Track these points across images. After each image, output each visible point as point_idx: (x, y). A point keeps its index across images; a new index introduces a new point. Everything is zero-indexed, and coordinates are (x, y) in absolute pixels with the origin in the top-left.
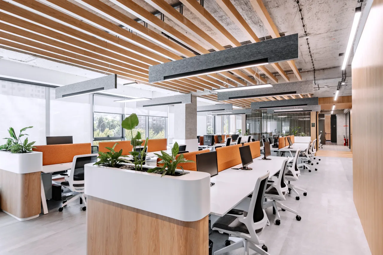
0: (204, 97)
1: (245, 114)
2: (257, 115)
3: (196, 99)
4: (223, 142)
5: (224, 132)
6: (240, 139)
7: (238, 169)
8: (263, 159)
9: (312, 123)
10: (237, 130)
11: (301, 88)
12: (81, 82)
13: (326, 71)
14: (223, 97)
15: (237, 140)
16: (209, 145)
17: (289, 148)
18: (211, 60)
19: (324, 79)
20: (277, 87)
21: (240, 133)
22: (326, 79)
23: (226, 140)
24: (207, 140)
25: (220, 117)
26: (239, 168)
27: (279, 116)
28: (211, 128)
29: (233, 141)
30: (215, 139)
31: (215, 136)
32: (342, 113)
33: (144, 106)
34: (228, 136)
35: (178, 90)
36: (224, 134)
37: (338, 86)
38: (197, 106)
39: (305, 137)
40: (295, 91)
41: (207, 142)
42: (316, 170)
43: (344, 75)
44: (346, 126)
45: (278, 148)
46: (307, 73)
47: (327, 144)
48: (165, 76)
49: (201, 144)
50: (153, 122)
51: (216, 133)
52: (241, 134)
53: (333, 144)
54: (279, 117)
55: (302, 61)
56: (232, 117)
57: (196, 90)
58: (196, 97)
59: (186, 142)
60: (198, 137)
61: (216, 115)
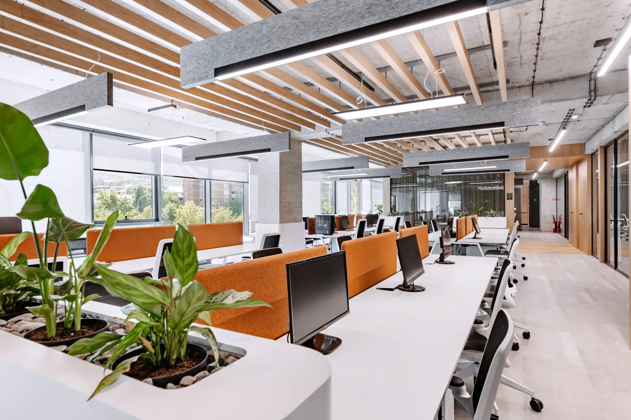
0: (316, 142)
1: (389, 177)
2: (411, 180)
3: (301, 147)
4: (352, 228)
5: (351, 211)
6: (382, 221)
7: (392, 290)
8: (436, 262)
9: (507, 194)
10: (375, 206)
11: (515, 114)
12: (40, 96)
13: (556, 86)
14: (353, 138)
15: (377, 225)
16: (325, 233)
17: (475, 238)
18: (331, 16)
19: (551, 101)
20: (464, 115)
21: (381, 211)
22: (556, 101)
23: (356, 225)
24: (321, 224)
25: (345, 182)
26: (394, 288)
27: (449, 181)
28: (328, 205)
29: (368, 227)
30: (336, 223)
31: (337, 217)
32: (550, 177)
33: (197, 159)
34: (359, 217)
35: (264, 127)
36: (352, 213)
37: (564, 122)
38: (303, 161)
39: (496, 218)
40: (502, 121)
41: (321, 228)
42: (526, 278)
43: (593, 93)
44: (557, 199)
45: (455, 239)
46: (518, 89)
47: (525, 230)
48: (216, 67)
49: (310, 233)
50: (231, 196)
51: (337, 212)
52: (383, 213)
53: (533, 230)
54: (449, 183)
55: (514, 60)
56: (366, 183)
57: (300, 127)
58: (300, 142)
59: (281, 229)
60: (305, 219)
61: (337, 178)
